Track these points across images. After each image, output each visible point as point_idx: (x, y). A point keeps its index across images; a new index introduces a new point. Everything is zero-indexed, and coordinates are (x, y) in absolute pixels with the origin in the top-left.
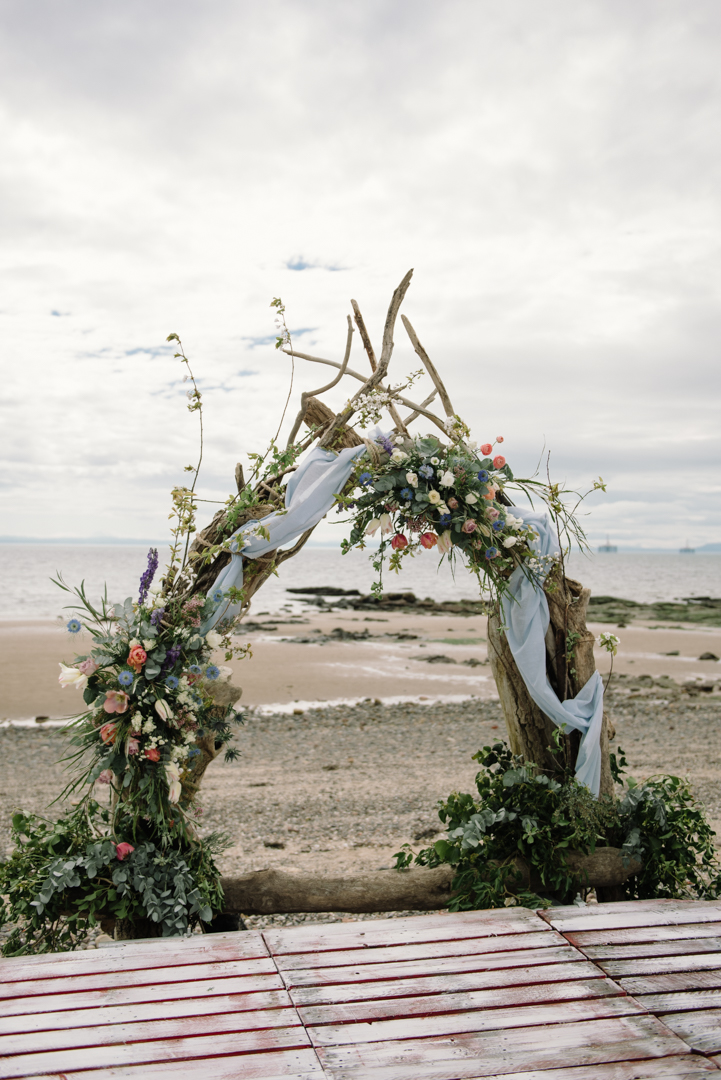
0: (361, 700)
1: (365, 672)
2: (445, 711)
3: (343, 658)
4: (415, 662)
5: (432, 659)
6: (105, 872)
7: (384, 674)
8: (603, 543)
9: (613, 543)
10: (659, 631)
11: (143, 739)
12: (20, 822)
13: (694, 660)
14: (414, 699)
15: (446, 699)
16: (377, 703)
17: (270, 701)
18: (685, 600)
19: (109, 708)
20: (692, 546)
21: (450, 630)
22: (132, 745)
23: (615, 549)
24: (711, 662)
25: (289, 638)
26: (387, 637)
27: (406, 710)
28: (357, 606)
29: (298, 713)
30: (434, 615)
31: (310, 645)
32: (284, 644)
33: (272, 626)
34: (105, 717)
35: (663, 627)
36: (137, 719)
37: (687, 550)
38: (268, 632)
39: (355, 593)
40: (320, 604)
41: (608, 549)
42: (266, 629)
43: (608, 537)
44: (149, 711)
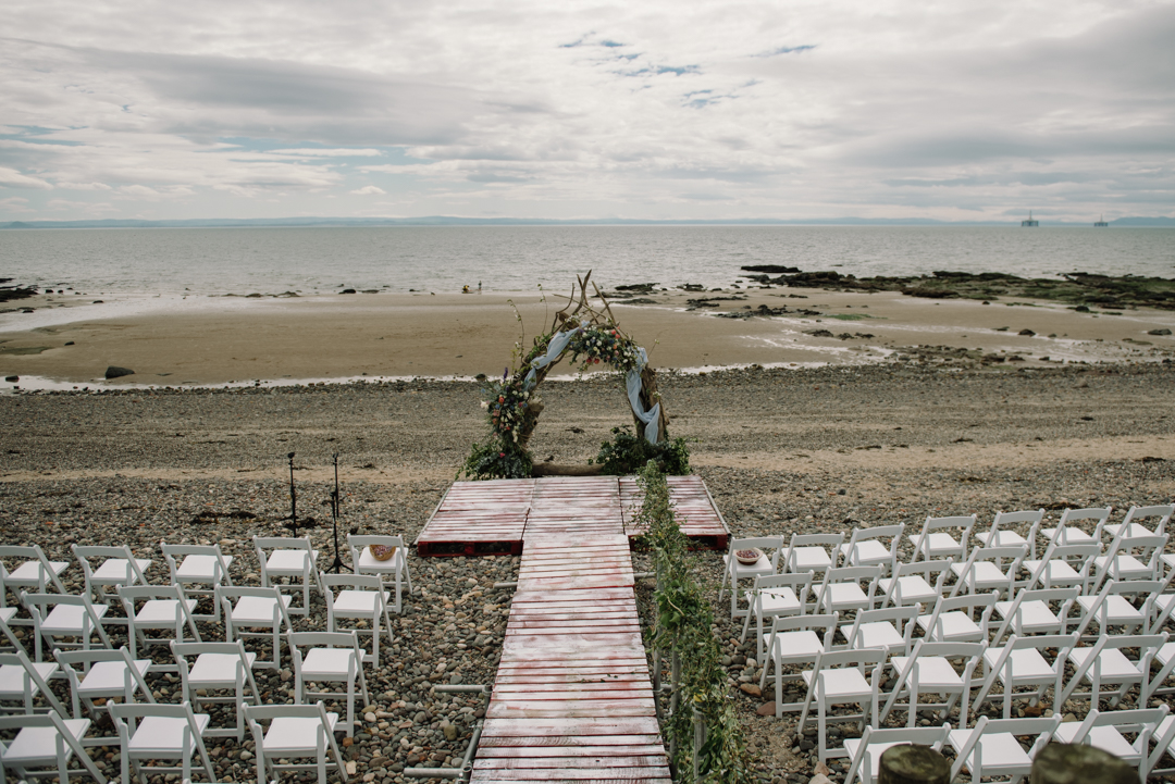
0: (749, 366)
1: (764, 343)
2: (802, 373)
3: (753, 332)
4: (805, 335)
5: (818, 333)
6: (495, 461)
7: (776, 345)
8: (1026, 218)
9: (1035, 218)
10: (1015, 307)
11: (505, 424)
12: (474, 446)
13: (1016, 334)
14: (786, 365)
15: (808, 365)
16: (760, 368)
17: (688, 366)
18: (1065, 275)
19: (494, 414)
20: (1105, 220)
21: (848, 306)
22: (502, 425)
23: (1037, 223)
24: (1027, 337)
25: (724, 313)
26: (797, 313)
27: (774, 373)
28: (792, 282)
29: (703, 375)
30: (847, 291)
31: (737, 320)
32: (720, 318)
33: (716, 302)
34: (493, 417)
35: (1018, 304)
36: (502, 419)
37: (1101, 224)
38: (712, 308)
39: (794, 270)
40: (763, 280)
41: (1030, 223)
42: (710, 306)
43: (1031, 213)
44: (505, 416)
